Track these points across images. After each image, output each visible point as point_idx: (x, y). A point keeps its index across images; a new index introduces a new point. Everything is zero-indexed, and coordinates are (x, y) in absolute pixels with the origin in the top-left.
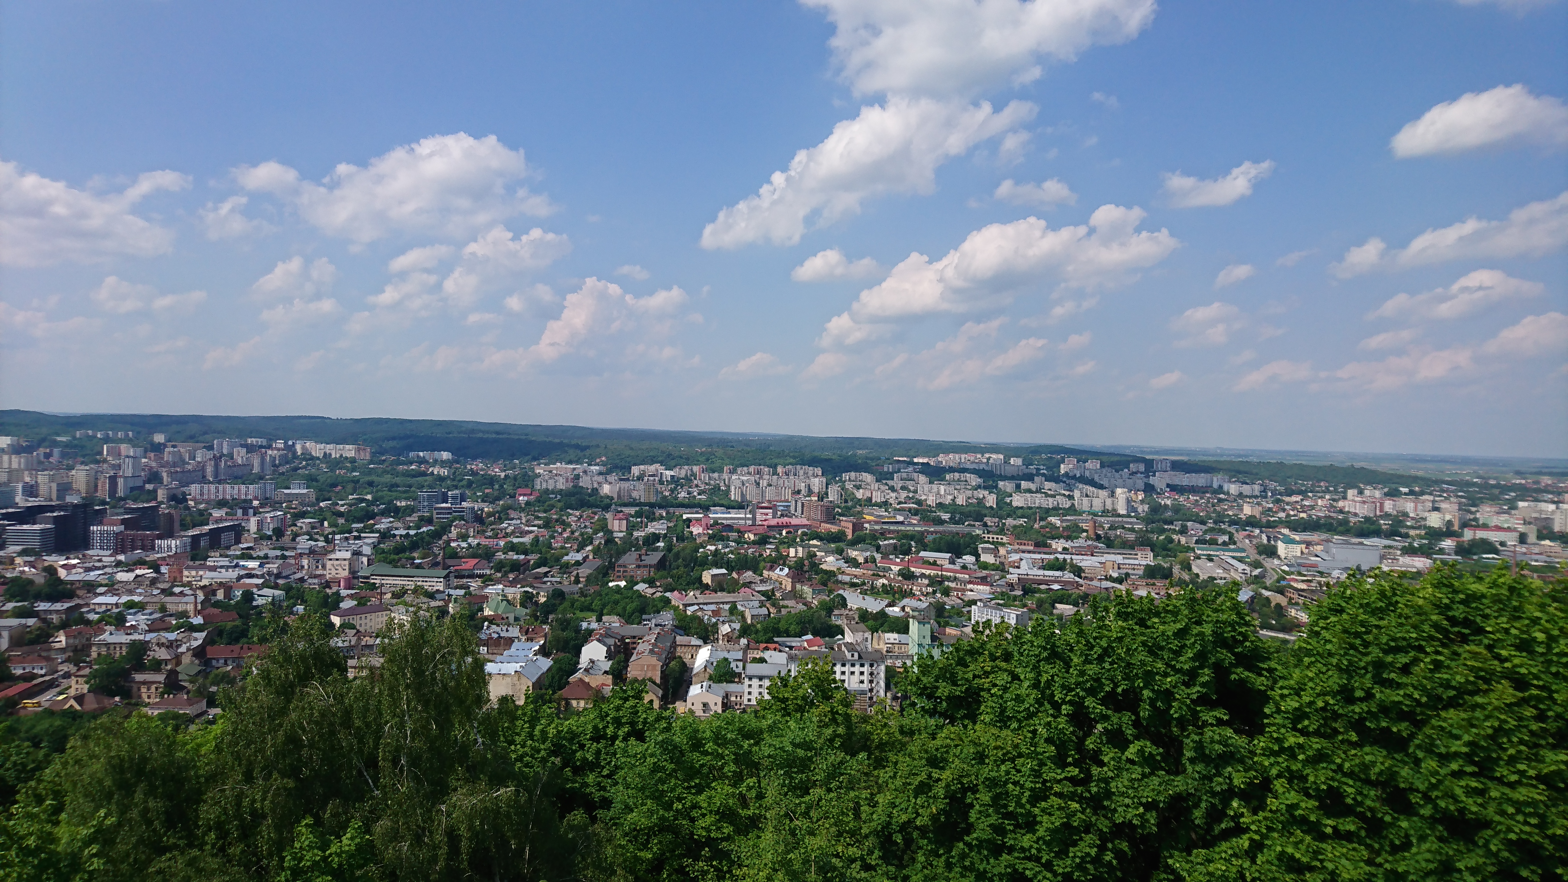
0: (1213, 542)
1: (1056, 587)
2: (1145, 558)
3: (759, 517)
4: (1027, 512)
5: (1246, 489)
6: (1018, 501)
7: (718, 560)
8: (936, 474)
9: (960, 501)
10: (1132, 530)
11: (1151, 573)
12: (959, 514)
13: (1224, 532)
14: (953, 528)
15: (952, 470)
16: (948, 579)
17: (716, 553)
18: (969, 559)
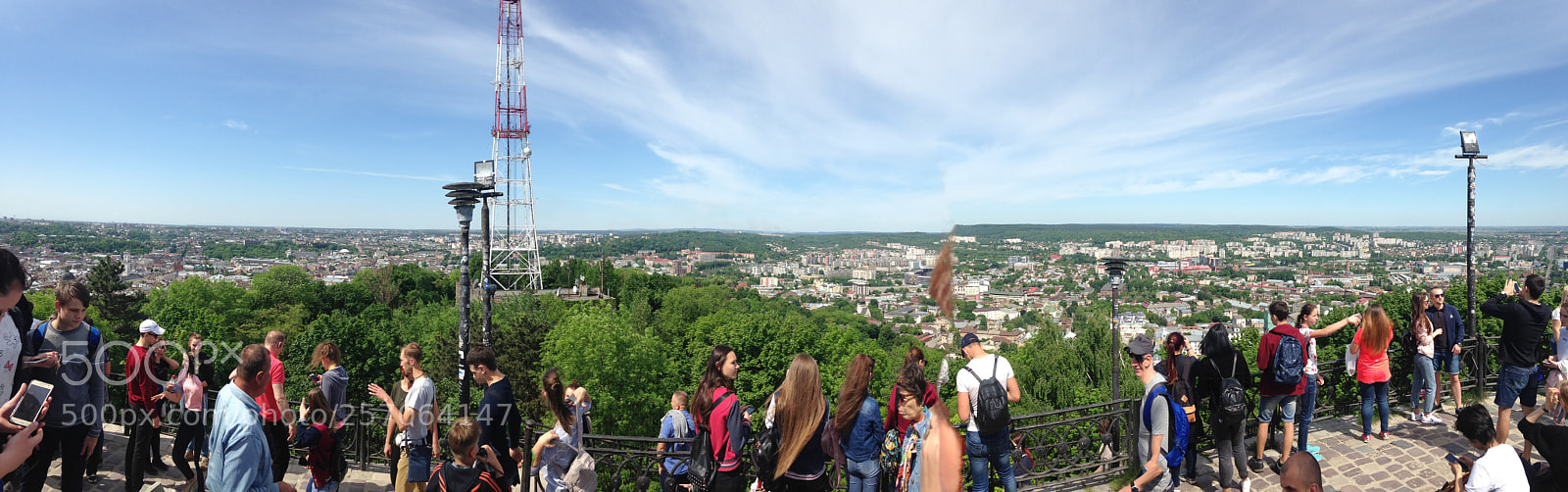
0: (1396, 269)
1: (1332, 293)
2: (1370, 277)
3: (1182, 265)
4: (1319, 259)
5: (1409, 245)
6: (1315, 253)
7: (1163, 287)
8: (1275, 243)
9: (1286, 255)
10: (1364, 265)
11: (1372, 284)
12: (1285, 261)
13: (1400, 264)
14: (1283, 267)
15: (1282, 240)
16: (1281, 292)
17: (1162, 284)
18: (1291, 282)
